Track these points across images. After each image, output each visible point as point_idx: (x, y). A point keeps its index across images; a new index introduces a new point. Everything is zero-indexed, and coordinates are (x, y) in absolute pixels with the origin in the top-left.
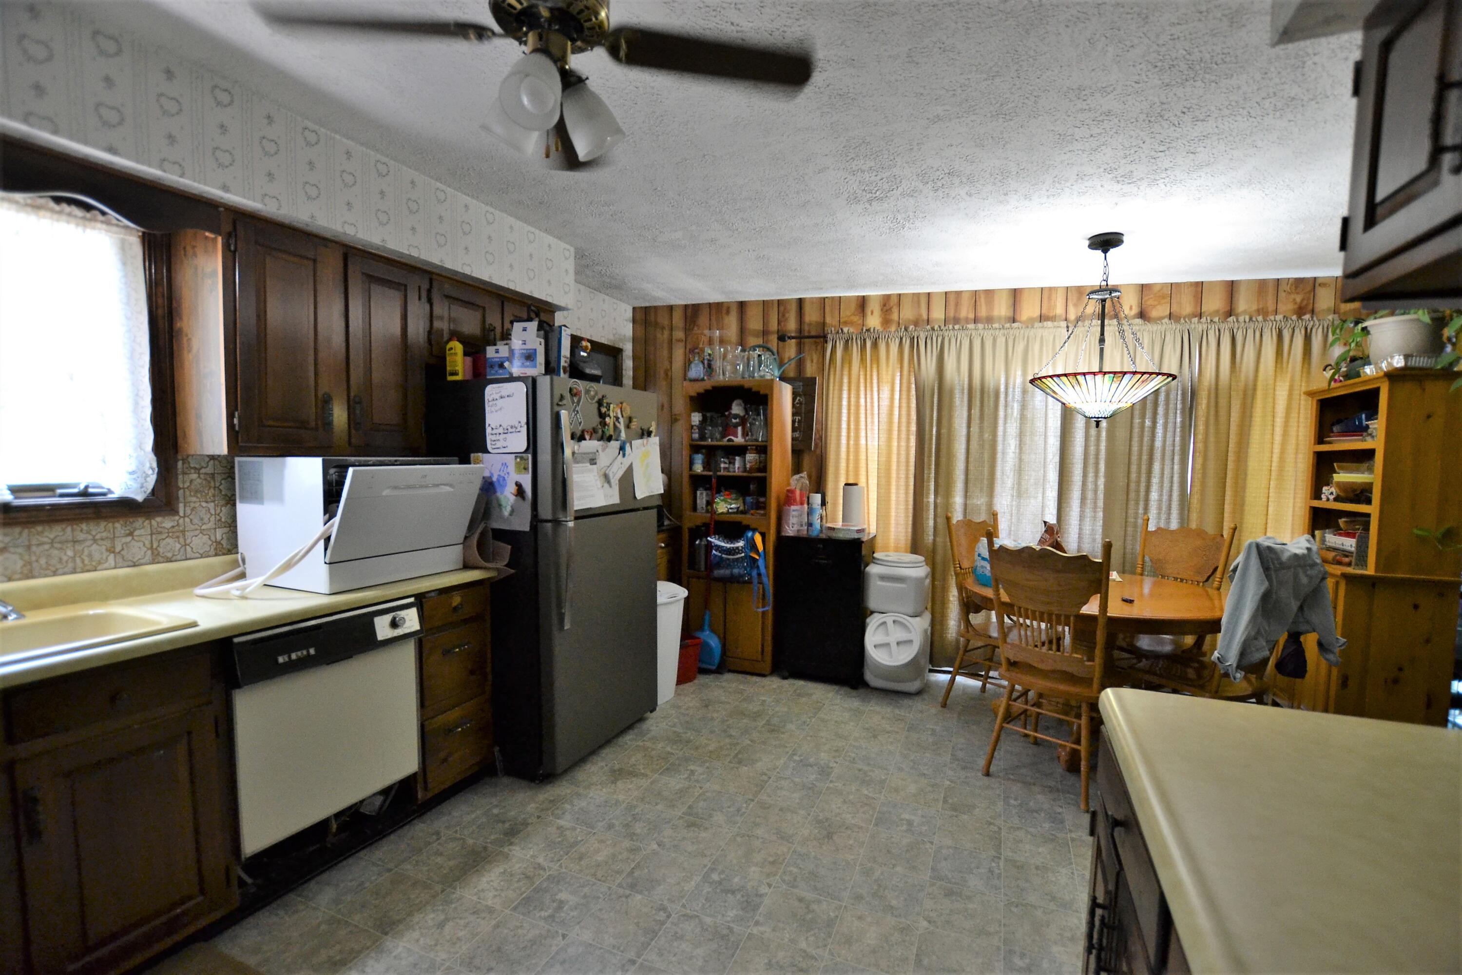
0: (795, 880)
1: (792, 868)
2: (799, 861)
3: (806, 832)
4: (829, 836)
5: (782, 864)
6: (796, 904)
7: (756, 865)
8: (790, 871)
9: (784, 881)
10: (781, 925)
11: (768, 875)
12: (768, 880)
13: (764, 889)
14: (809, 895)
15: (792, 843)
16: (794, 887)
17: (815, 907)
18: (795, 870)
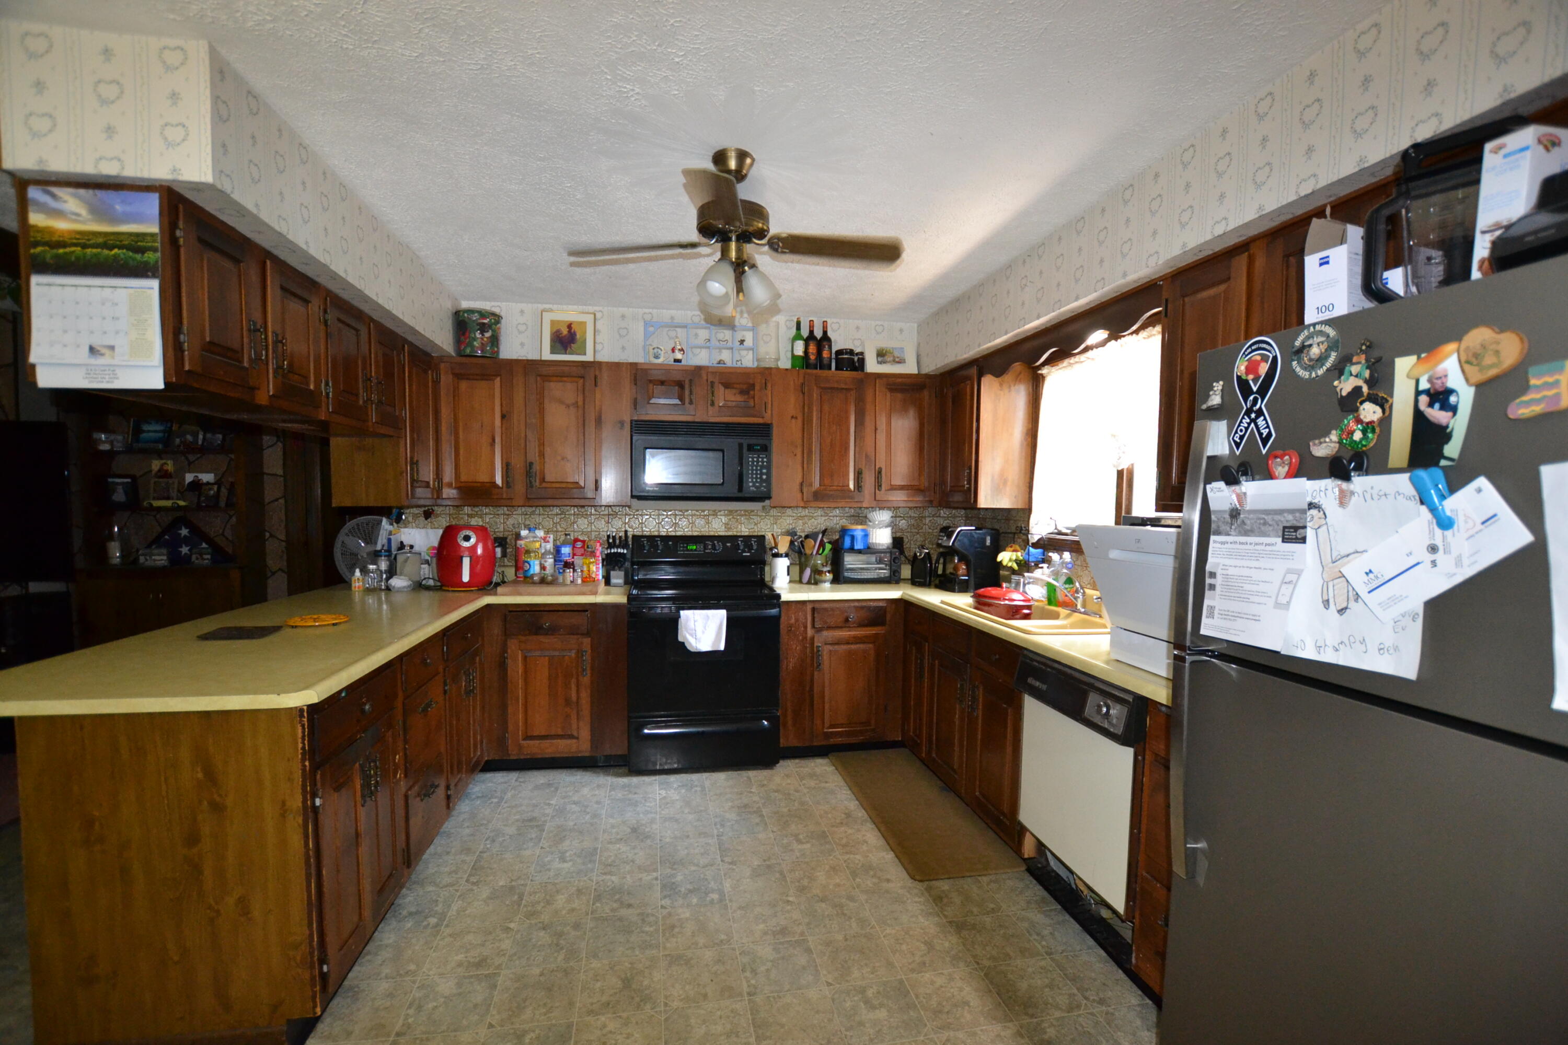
0: (643, 920)
1: (652, 929)
2: (648, 938)
3: (657, 976)
4: (627, 983)
5: (664, 930)
6: (632, 902)
7: (687, 919)
8: (651, 926)
9: (653, 915)
10: (638, 884)
11: (670, 914)
12: (667, 910)
13: (666, 902)
14: (624, 912)
15: (666, 956)
16: (642, 914)
17: (615, 905)
18: (647, 929)
